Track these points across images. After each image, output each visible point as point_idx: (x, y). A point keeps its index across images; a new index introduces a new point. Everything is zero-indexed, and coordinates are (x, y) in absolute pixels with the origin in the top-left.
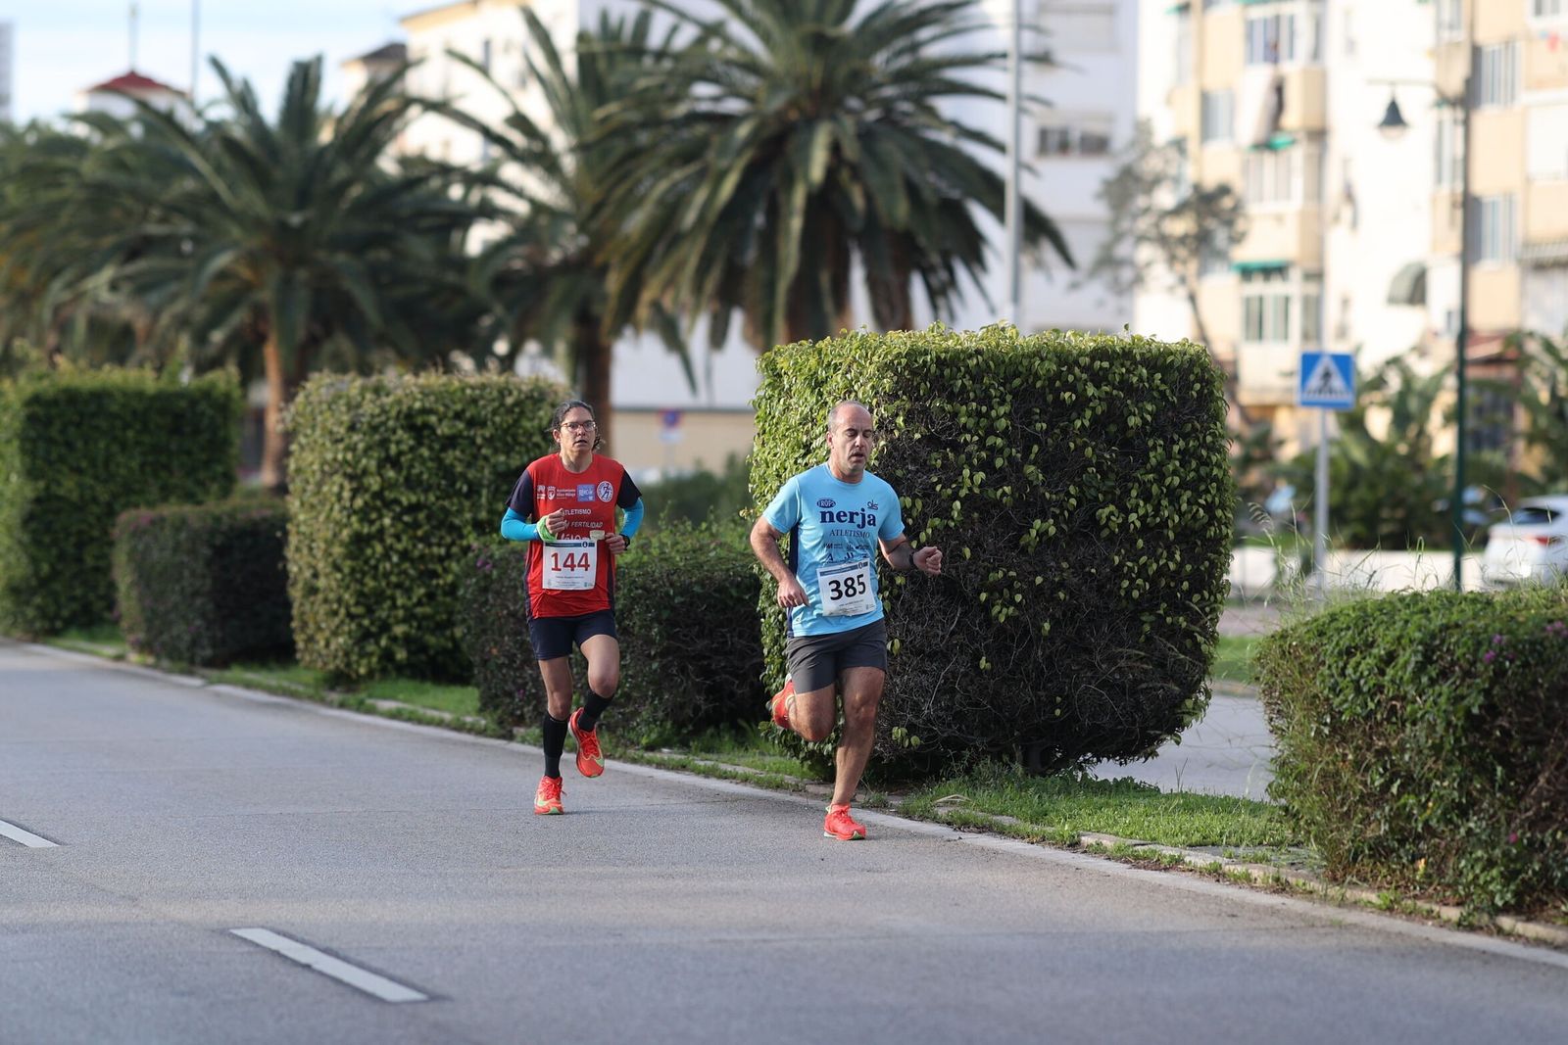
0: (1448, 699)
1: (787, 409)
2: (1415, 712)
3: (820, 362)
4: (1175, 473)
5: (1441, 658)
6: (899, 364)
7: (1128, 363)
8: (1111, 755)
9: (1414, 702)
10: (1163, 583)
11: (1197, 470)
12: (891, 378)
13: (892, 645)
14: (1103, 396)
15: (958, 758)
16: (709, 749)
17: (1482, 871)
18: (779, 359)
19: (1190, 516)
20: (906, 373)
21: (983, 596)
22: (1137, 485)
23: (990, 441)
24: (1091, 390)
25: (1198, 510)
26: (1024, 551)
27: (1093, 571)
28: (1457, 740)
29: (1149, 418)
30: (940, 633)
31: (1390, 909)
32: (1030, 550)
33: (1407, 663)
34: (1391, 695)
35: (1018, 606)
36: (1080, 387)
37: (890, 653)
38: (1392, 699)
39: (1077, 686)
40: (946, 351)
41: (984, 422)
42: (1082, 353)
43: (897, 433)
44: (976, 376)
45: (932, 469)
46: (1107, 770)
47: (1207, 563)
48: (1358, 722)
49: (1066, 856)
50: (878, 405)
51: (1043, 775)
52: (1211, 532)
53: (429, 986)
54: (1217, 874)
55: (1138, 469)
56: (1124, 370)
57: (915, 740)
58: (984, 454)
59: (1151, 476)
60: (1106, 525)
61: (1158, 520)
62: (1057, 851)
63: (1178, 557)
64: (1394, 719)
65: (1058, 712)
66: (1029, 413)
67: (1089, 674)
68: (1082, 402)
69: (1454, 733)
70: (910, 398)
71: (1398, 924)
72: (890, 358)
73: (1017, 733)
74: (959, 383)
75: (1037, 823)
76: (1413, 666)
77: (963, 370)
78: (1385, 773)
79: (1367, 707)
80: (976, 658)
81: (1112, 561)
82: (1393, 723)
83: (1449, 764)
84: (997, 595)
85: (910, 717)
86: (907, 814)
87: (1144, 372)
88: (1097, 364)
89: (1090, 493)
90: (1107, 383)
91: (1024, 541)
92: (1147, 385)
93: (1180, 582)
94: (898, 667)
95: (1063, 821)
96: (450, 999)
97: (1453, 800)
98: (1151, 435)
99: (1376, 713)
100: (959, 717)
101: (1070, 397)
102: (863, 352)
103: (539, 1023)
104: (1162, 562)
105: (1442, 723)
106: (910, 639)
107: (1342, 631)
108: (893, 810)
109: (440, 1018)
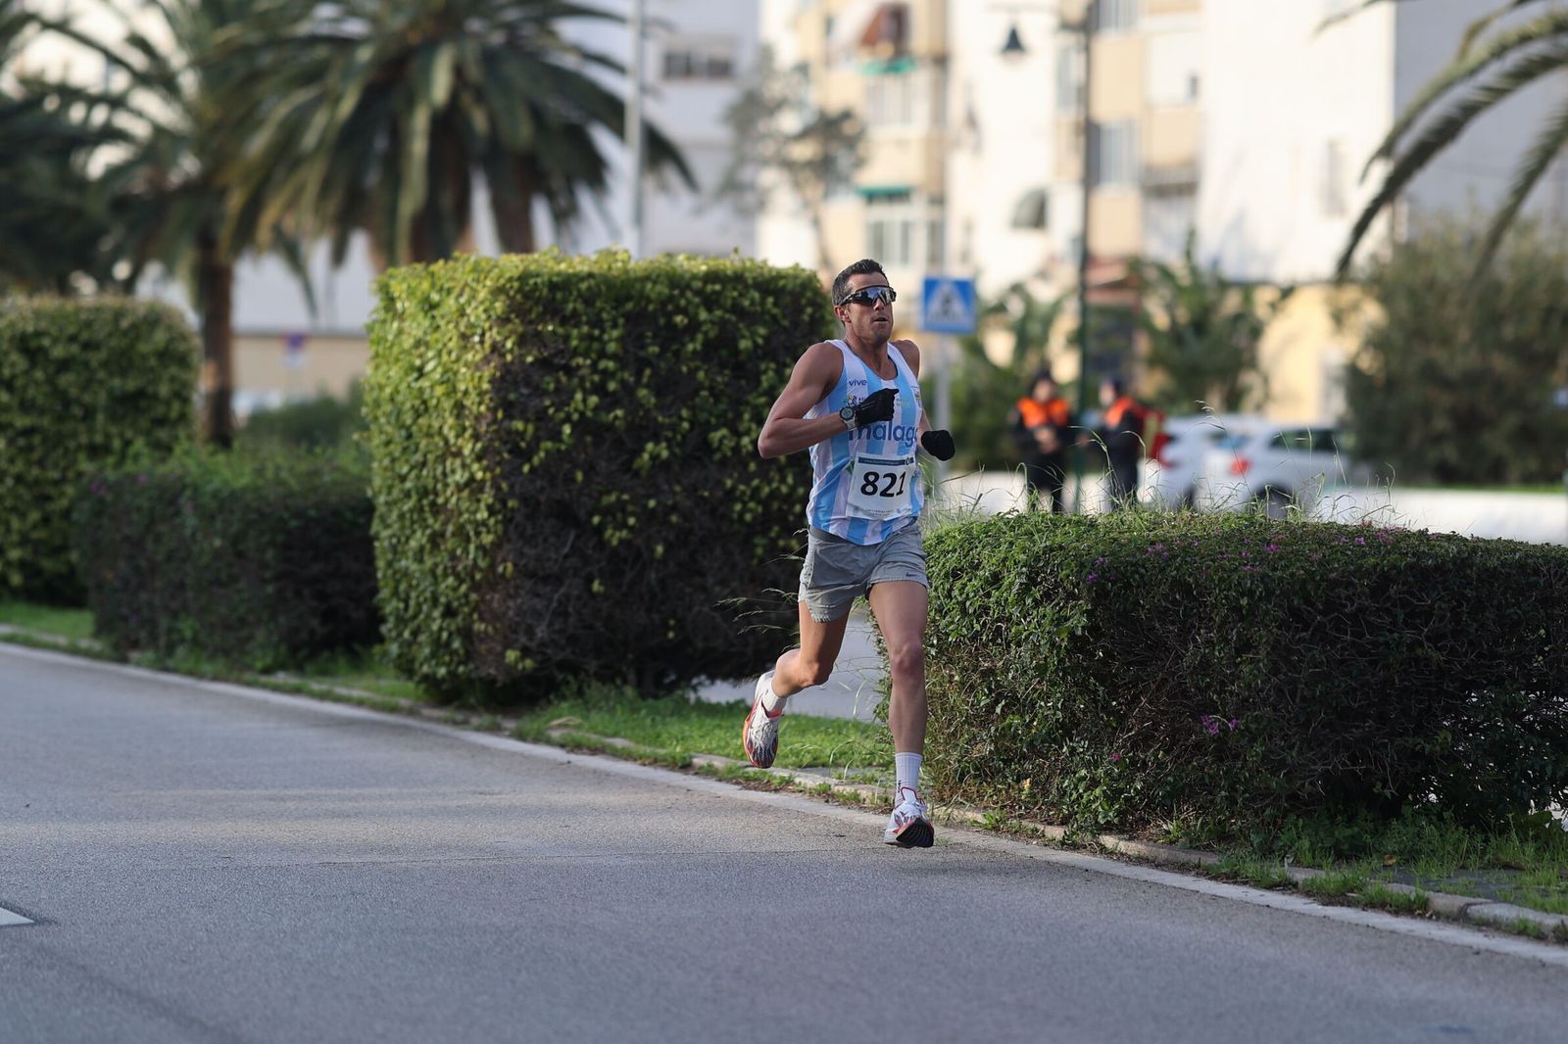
0: (1052, 620)
1: (400, 332)
2: (1019, 633)
3: (433, 285)
5: (1045, 579)
6: (511, 287)
7: (740, 287)
8: (725, 677)
9: (1019, 623)
10: (775, 505)
12: (504, 302)
13: (505, 568)
14: (716, 319)
16: (324, 673)
17: (1085, 791)
18: (393, 283)
20: (519, 297)
21: (596, 520)
22: (749, 409)
23: (603, 364)
24: (703, 315)
26: (636, 474)
27: (706, 494)
28: (1061, 661)
29: (760, 341)
30: (554, 556)
31: (996, 829)
32: (644, 473)
33: (1012, 584)
34: (996, 616)
35: (631, 529)
36: (691, 309)
37: (503, 575)
38: (998, 620)
39: (690, 608)
40: (559, 274)
41: (596, 346)
42: (694, 277)
43: (509, 358)
44: (588, 300)
45: (545, 393)
46: (720, 692)
48: (964, 643)
49: (678, 778)
50: (491, 328)
51: (656, 697)
53: (35, 910)
54: (826, 795)
55: (750, 392)
56: (735, 294)
57: (529, 663)
58: (596, 378)
59: (763, 400)
60: (719, 449)
62: (669, 773)
63: (790, 480)
64: (999, 641)
65: (671, 635)
66: (641, 336)
67: (702, 597)
68: (694, 326)
69: (1058, 655)
70: (522, 322)
71: (1004, 843)
72: (502, 281)
73: (630, 656)
74: (570, 306)
75: (650, 744)
76: (1017, 587)
77: (575, 293)
78: (990, 693)
79: (973, 628)
80: (589, 580)
81: (724, 484)
82: (998, 644)
83: (1053, 684)
84: (609, 518)
85: (523, 639)
86: (521, 736)
87: (756, 295)
88: (709, 288)
89: (703, 416)
90: (721, 307)
91: (637, 464)
92: (758, 309)
93: (793, 505)
94: (512, 591)
95: (675, 743)
96: (56, 923)
97: (1057, 720)
98: (763, 358)
99: (982, 635)
100: (572, 640)
101: (682, 321)
102: (476, 275)
103: (144, 947)
104: (775, 485)
105: (1046, 644)
106: (523, 562)
107: (948, 553)
108: (507, 733)
109: (45, 941)
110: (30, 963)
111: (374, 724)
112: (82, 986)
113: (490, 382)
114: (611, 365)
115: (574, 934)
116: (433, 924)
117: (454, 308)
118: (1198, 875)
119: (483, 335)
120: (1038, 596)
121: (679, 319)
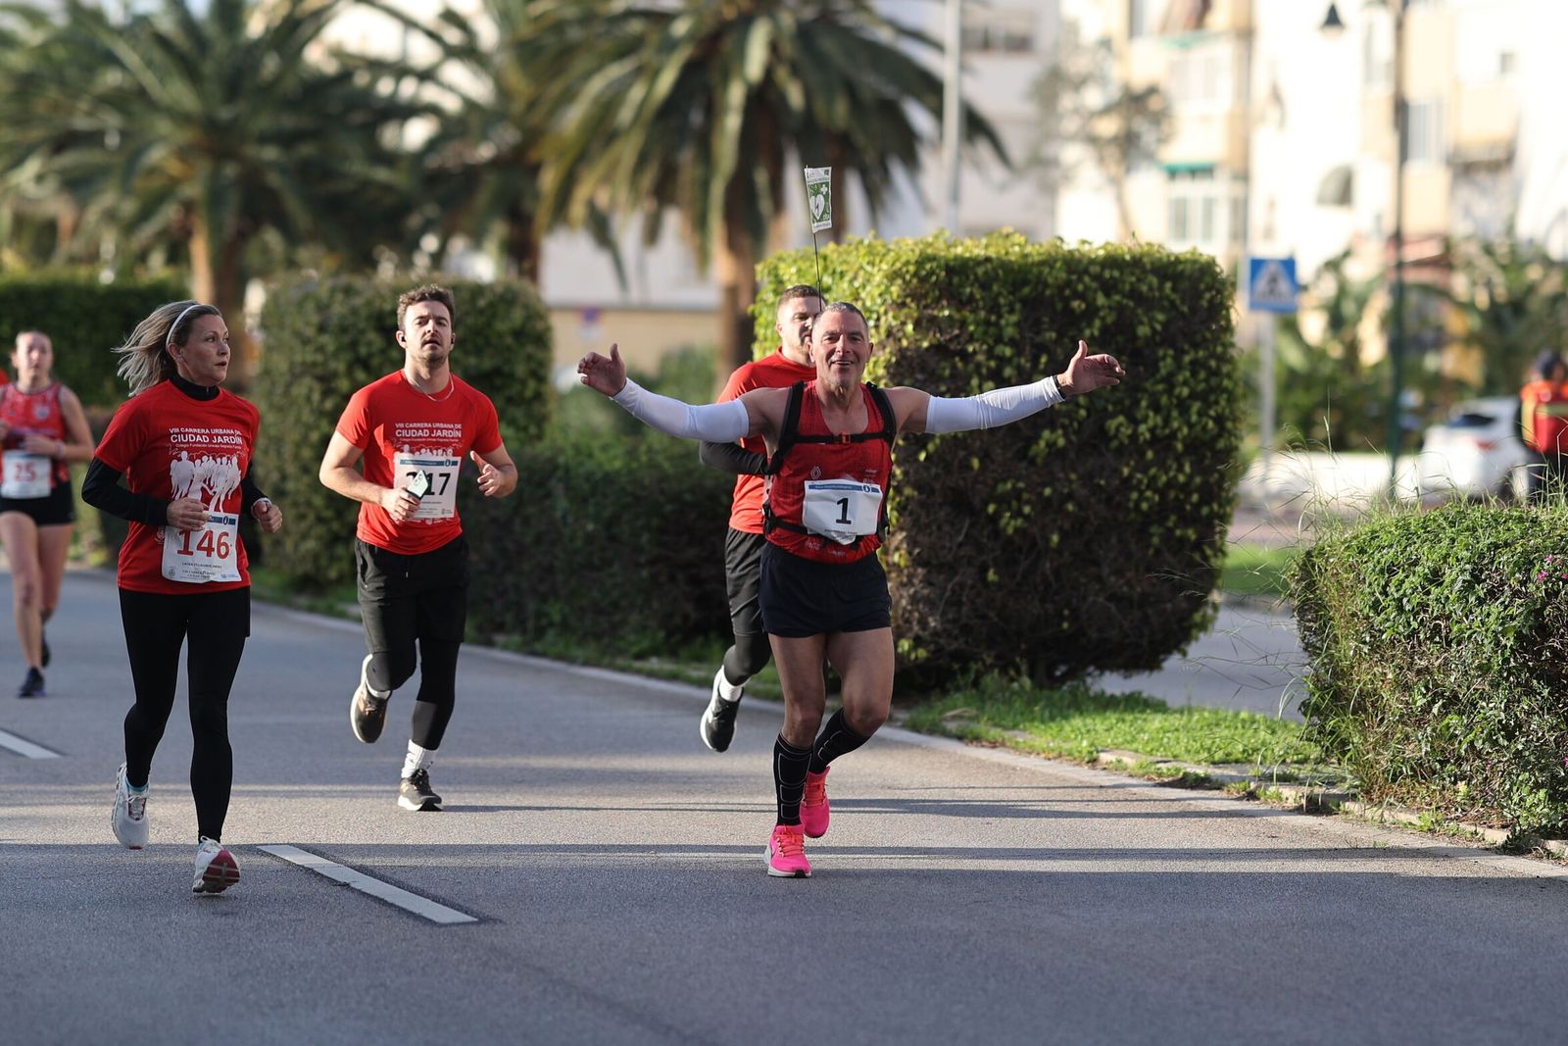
0: (1497, 618)
2: (1462, 632)
3: (826, 268)
4: (1185, 383)
5: (1489, 577)
6: (907, 271)
7: (1137, 272)
8: (1114, 667)
9: (1460, 622)
10: (1172, 494)
11: (1206, 380)
12: (899, 286)
13: (900, 556)
14: (1113, 304)
15: (965, 670)
17: (1531, 793)
18: (782, 266)
19: (1198, 428)
20: (915, 281)
21: (991, 508)
22: (1146, 396)
23: (1000, 350)
24: (1101, 300)
25: (1206, 424)
26: (1032, 462)
27: (1102, 482)
28: (1506, 661)
29: (1158, 327)
30: (948, 544)
31: (1431, 830)
32: (1039, 461)
33: (1453, 581)
34: (1435, 615)
35: (1026, 518)
36: (1090, 295)
37: (896, 566)
38: (1436, 618)
39: (1084, 598)
40: (956, 258)
41: (992, 330)
42: (1092, 262)
43: (905, 343)
44: (985, 285)
46: (1112, 684)
47: (1216, 476)
48: (1400, 641)
49: (1085, 774)
50: (886, 313)
51: (1051, 688)
52: (1221, 444)
53: (475, 908)
55: (1147, 379)
56: (1133, 279)
57: (922, 653)
58: (993, 364)
59: (1160, 387)
60: (1116, 436)
61: (1167, 431)
62: (1077, 768)
63: (1187, 468)
64: (1437, 639)
65: (1065, 625)
66: (1037, 323)
67: (1097, 587)
68: (1092, 312)
69: (1503, 654)
70: (918, 306)
71: (1440, 846)
72: (898, 265)
73: (1023, 646)
74: (968, 290)
75: (1054, 739)
76: (1460, 584)
77: (972, 277)
78: (1428, 692)
79: (1409, 625)
80: (984, 570)
81: (1121, 473)
82: (1436, 643)
83: (1495, 685)
84: (1005, 506)
85: (916, 628)
86: (915, 727)
87: (1155, 281)
88: (1107, 274)
89: (1100, 404)
90: (1118, 292)
91: (1034, 450)
92: (1157, 294)
93: (1189, 494)
94: (905, 579)
95: (1080, 737)
96: (501, 921)
97: (1500, 722)
98: (1161, 344)
99: (1419, 632)
100: (966, 629)
101: (1079, 306)
102: (871, 258)
103: (598, 948)
104: (1172, 474)
105: (1490, 643)
106: (917, 551)
107: (1384, 548)
108: (899, 724)
109: (495, 942)
110: (485, 964)
111: (761, 712)
112: (545, 990)
113: (885, 367)
114: (1008, 352)
115: (1031, 939)
116: (884, 927)
117: (848, 293)
119: (878, 319)
120: (1481, 594)
121: (1075, 304)
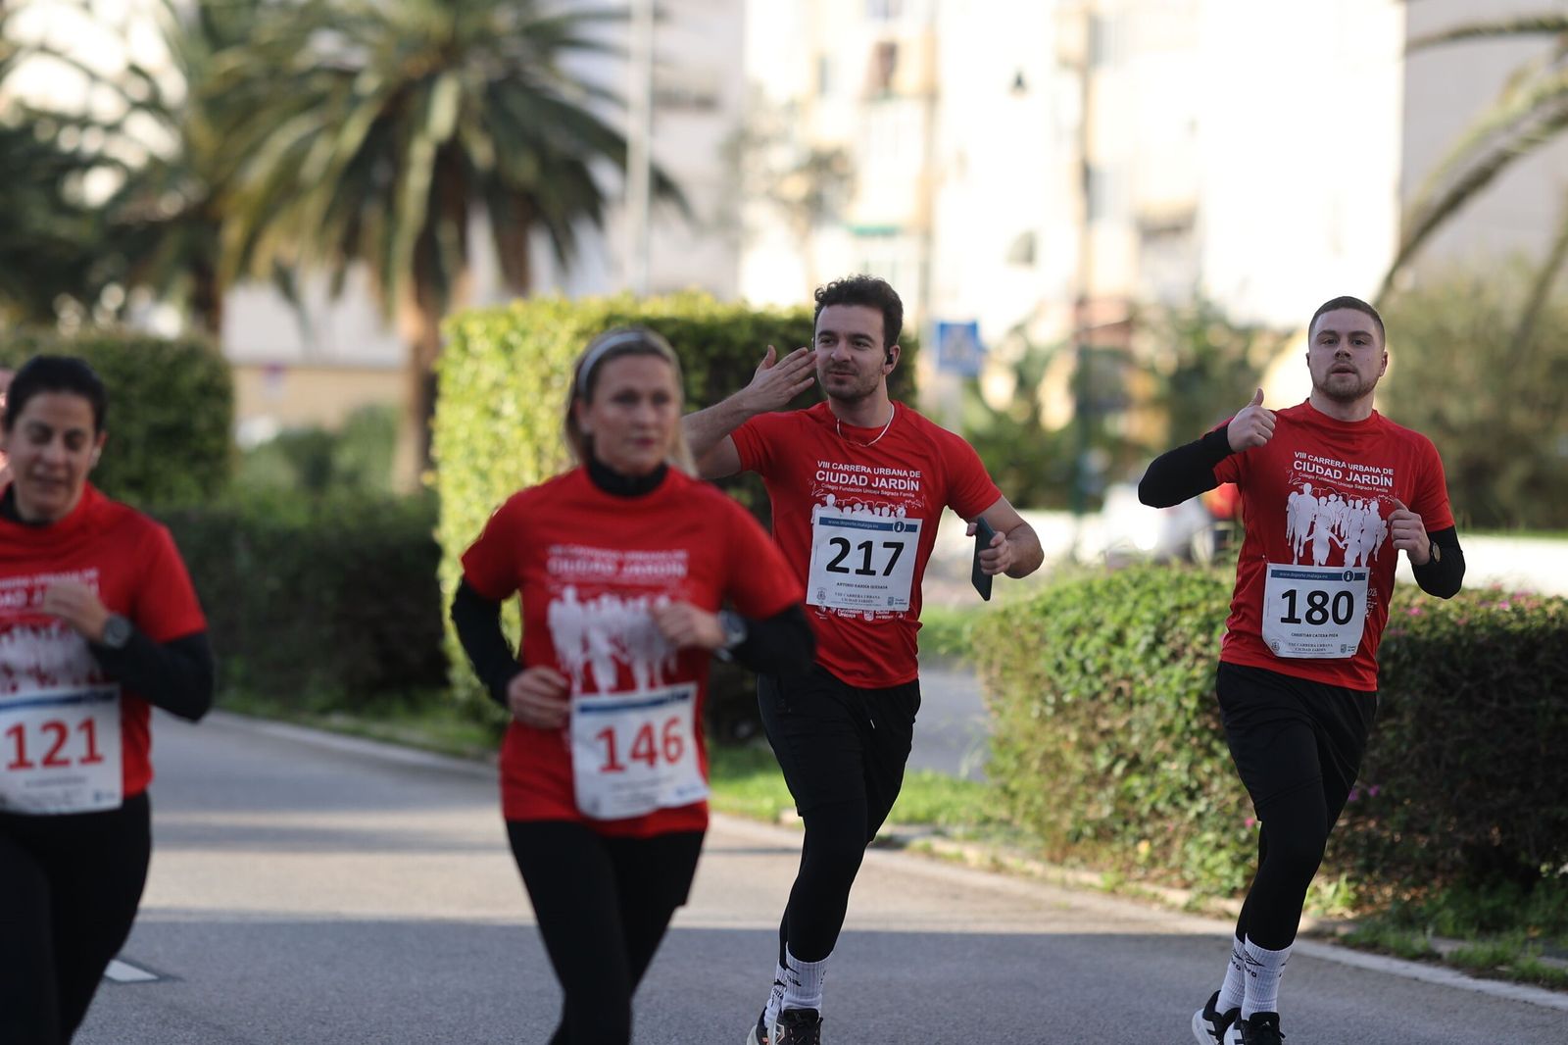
0: (1180, 681)
2: (1144, 693)
3: (511, 327)
5: (1172, 639)
6: (594, 329)
9: (1142, 683)
16: (382, 715)
17: (1210, 854)
18: (468, 323)
28: (1188, 723)
31: (1114, 891)
33: (1136, 644)
34: (1118, 675)
38: (1120, 679)
42: (781, 323)
48: (1083, 702)
49: (769, 835)
53: (155, 965)
54: (926, 852)
64: (1121, 700)
69: (1185, 716)
71: (1126, 909)
72: (585, 325)
75: (737, 798)
76: (1143, 646)
78: (1110, 753)
79: (1092, 686)
82: (1119, 704)
83: (1177, 746)
96: (180, 979)
97: (1182, 783)
99: (1101, 694)
103: (279, 1006)
105: (1172, 705)
109: (175, 999)
115: (714, 998)
117: (533, 350)
118: (1335, 944)
120: (1164, 656)
